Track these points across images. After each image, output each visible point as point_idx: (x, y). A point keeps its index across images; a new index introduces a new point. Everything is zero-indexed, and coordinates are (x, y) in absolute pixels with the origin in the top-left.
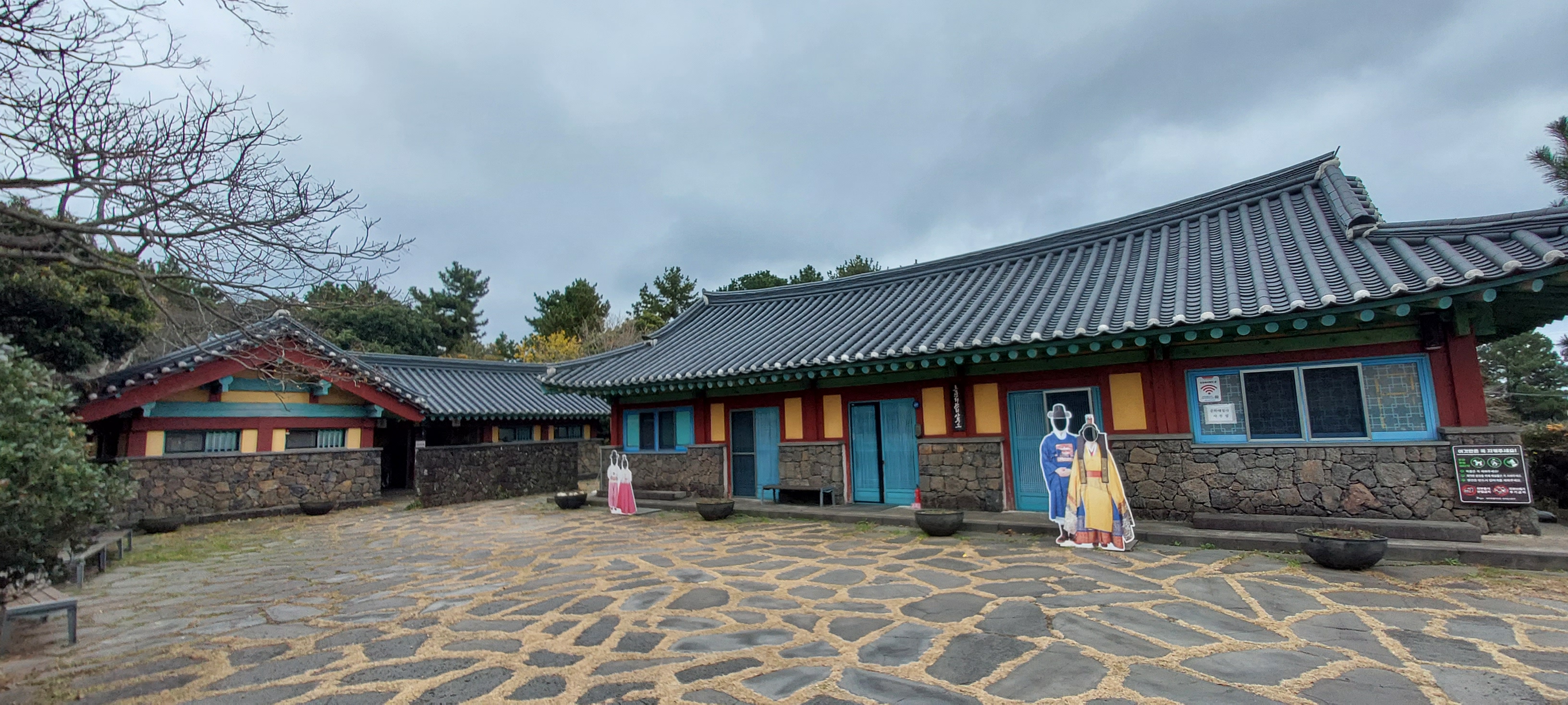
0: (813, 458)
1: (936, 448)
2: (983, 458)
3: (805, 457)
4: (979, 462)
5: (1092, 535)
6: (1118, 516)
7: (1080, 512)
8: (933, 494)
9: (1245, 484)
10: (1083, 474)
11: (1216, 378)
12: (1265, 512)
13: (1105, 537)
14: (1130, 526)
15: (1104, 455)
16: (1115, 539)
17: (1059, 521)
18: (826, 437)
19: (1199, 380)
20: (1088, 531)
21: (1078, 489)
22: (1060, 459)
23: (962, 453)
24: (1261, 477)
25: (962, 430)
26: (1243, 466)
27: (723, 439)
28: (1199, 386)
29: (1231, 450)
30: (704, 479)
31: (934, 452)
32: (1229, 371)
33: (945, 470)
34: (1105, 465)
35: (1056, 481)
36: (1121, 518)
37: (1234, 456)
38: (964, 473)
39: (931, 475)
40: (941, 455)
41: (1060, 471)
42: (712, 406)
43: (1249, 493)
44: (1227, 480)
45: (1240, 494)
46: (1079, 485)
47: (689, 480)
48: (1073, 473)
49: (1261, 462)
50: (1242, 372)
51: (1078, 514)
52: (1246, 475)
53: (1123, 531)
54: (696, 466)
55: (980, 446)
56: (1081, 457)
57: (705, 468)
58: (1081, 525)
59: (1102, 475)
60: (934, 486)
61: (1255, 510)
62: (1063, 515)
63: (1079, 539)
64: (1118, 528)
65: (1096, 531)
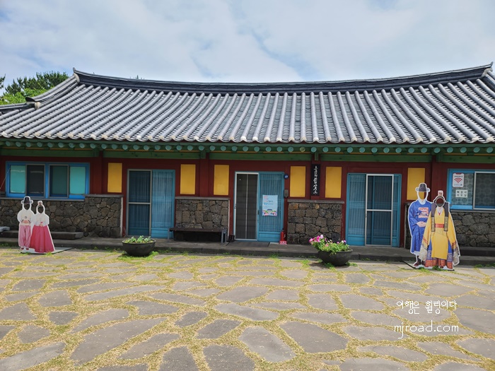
0: (206, 209)
1: (301, 205)
2: (333, 213)
3: (199, 208)
4: (329, 216)
5: (435, 261)
6: (451, 251)
7: (429, 248)
8: (297, 235)
9: (474, 232)
10: (433, 226)
11: (463, 175)
12: (481, 246)
13: (442, 262)
14: (457, 256)
15: (447, 215)
16: (448, 263)
17: (416, 253)
18: (215, 194)
19: (455, 175)
20: (433, 259)
21: (430, 234)
22: (420, 217)
23: (318, 210)
24: (482, 228)
25: (317, 195)
26: (474, 222)
27: (120, 190)
28: (454, 178)
29: (469, 213)
30: (102, 223)
31: (299, 208)
32: (470, 172)
33: (307, 220)
34: (446, 221)
35: (416, 230)
36: (453, 251)
37: (470, 217)
38: (319, 222)
39: (297, 223)
40: (304, 211)
41: (420, 224)
42: (109, 164)
43: (475, 236)
44: (466, 229)
45: (471, 236)
46: (430, 232)
47: (86, 223)
48: (428, 225)
49: (483, 220)
50: (476, 172)
51: (428, 249)
52: (475, 226)
53: (453, 259)
54: (94, 212)
55: (331, 205)
56: (432, 216)
57: (104, 214)
58: (429, 255)
59: (444, 226)
60: (298, 230)
61: (477, 245)
62: (419, 250)
63: (427, 264)
64: (450, 257)
65: (438, 259)
